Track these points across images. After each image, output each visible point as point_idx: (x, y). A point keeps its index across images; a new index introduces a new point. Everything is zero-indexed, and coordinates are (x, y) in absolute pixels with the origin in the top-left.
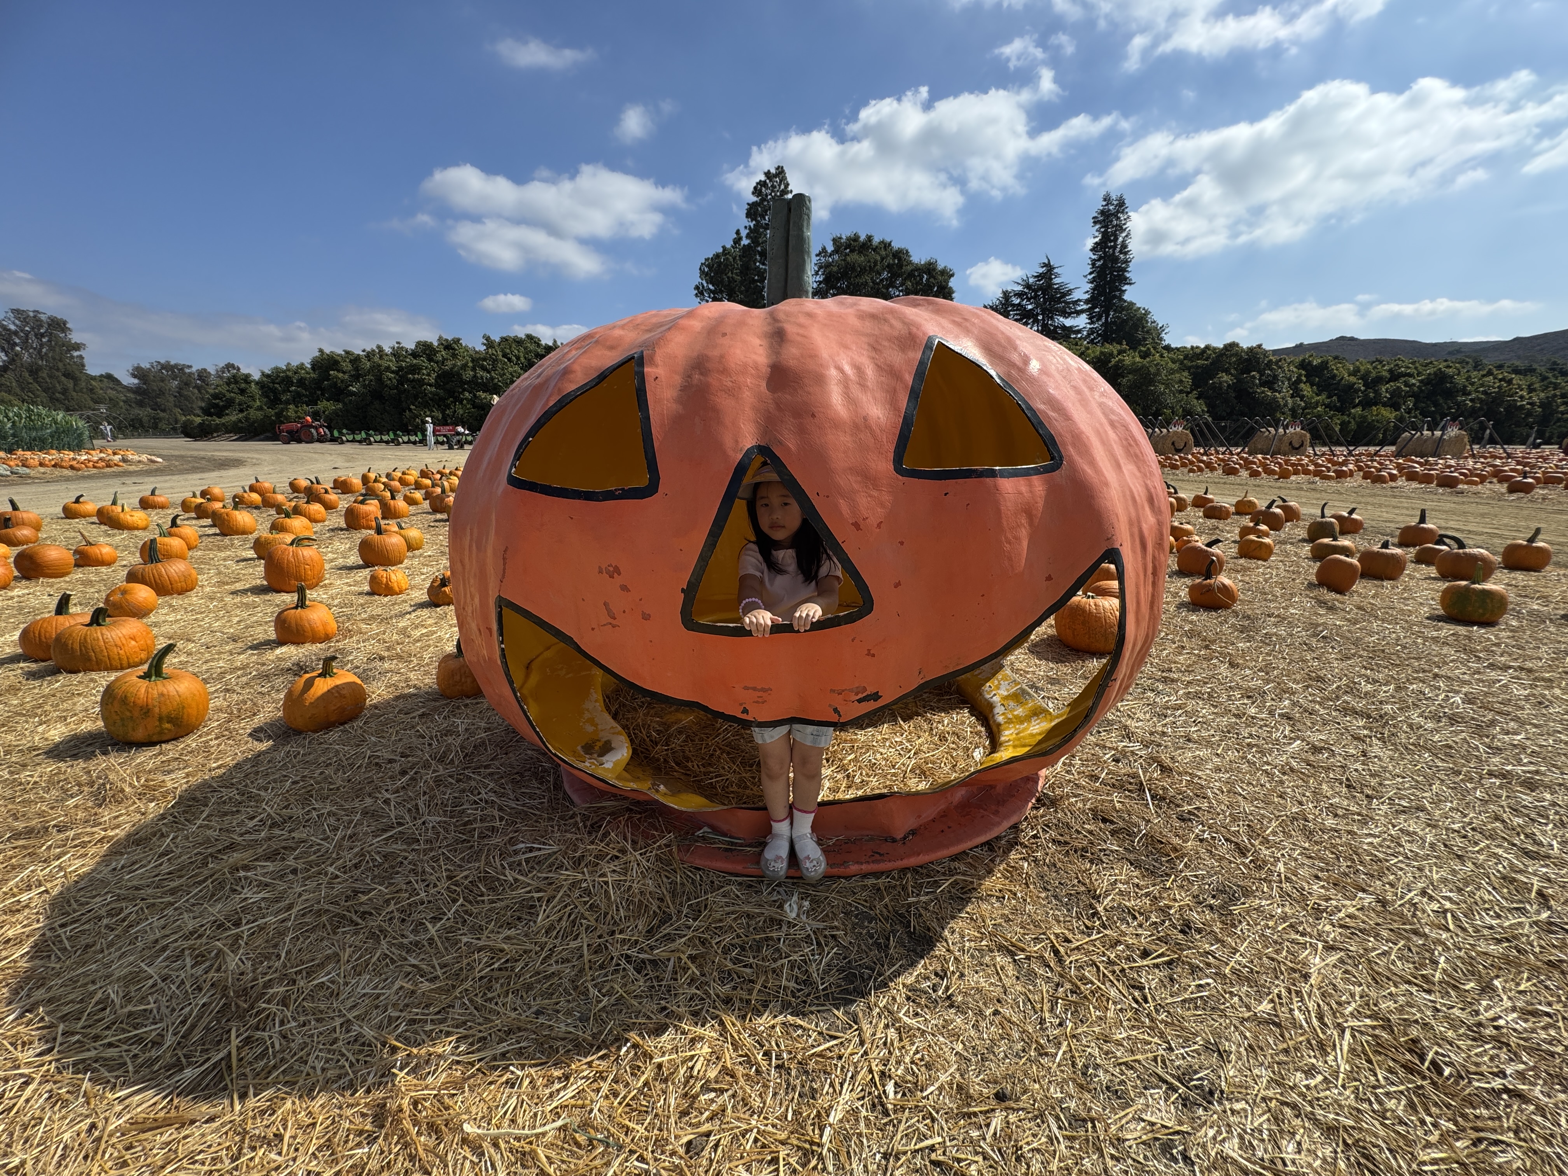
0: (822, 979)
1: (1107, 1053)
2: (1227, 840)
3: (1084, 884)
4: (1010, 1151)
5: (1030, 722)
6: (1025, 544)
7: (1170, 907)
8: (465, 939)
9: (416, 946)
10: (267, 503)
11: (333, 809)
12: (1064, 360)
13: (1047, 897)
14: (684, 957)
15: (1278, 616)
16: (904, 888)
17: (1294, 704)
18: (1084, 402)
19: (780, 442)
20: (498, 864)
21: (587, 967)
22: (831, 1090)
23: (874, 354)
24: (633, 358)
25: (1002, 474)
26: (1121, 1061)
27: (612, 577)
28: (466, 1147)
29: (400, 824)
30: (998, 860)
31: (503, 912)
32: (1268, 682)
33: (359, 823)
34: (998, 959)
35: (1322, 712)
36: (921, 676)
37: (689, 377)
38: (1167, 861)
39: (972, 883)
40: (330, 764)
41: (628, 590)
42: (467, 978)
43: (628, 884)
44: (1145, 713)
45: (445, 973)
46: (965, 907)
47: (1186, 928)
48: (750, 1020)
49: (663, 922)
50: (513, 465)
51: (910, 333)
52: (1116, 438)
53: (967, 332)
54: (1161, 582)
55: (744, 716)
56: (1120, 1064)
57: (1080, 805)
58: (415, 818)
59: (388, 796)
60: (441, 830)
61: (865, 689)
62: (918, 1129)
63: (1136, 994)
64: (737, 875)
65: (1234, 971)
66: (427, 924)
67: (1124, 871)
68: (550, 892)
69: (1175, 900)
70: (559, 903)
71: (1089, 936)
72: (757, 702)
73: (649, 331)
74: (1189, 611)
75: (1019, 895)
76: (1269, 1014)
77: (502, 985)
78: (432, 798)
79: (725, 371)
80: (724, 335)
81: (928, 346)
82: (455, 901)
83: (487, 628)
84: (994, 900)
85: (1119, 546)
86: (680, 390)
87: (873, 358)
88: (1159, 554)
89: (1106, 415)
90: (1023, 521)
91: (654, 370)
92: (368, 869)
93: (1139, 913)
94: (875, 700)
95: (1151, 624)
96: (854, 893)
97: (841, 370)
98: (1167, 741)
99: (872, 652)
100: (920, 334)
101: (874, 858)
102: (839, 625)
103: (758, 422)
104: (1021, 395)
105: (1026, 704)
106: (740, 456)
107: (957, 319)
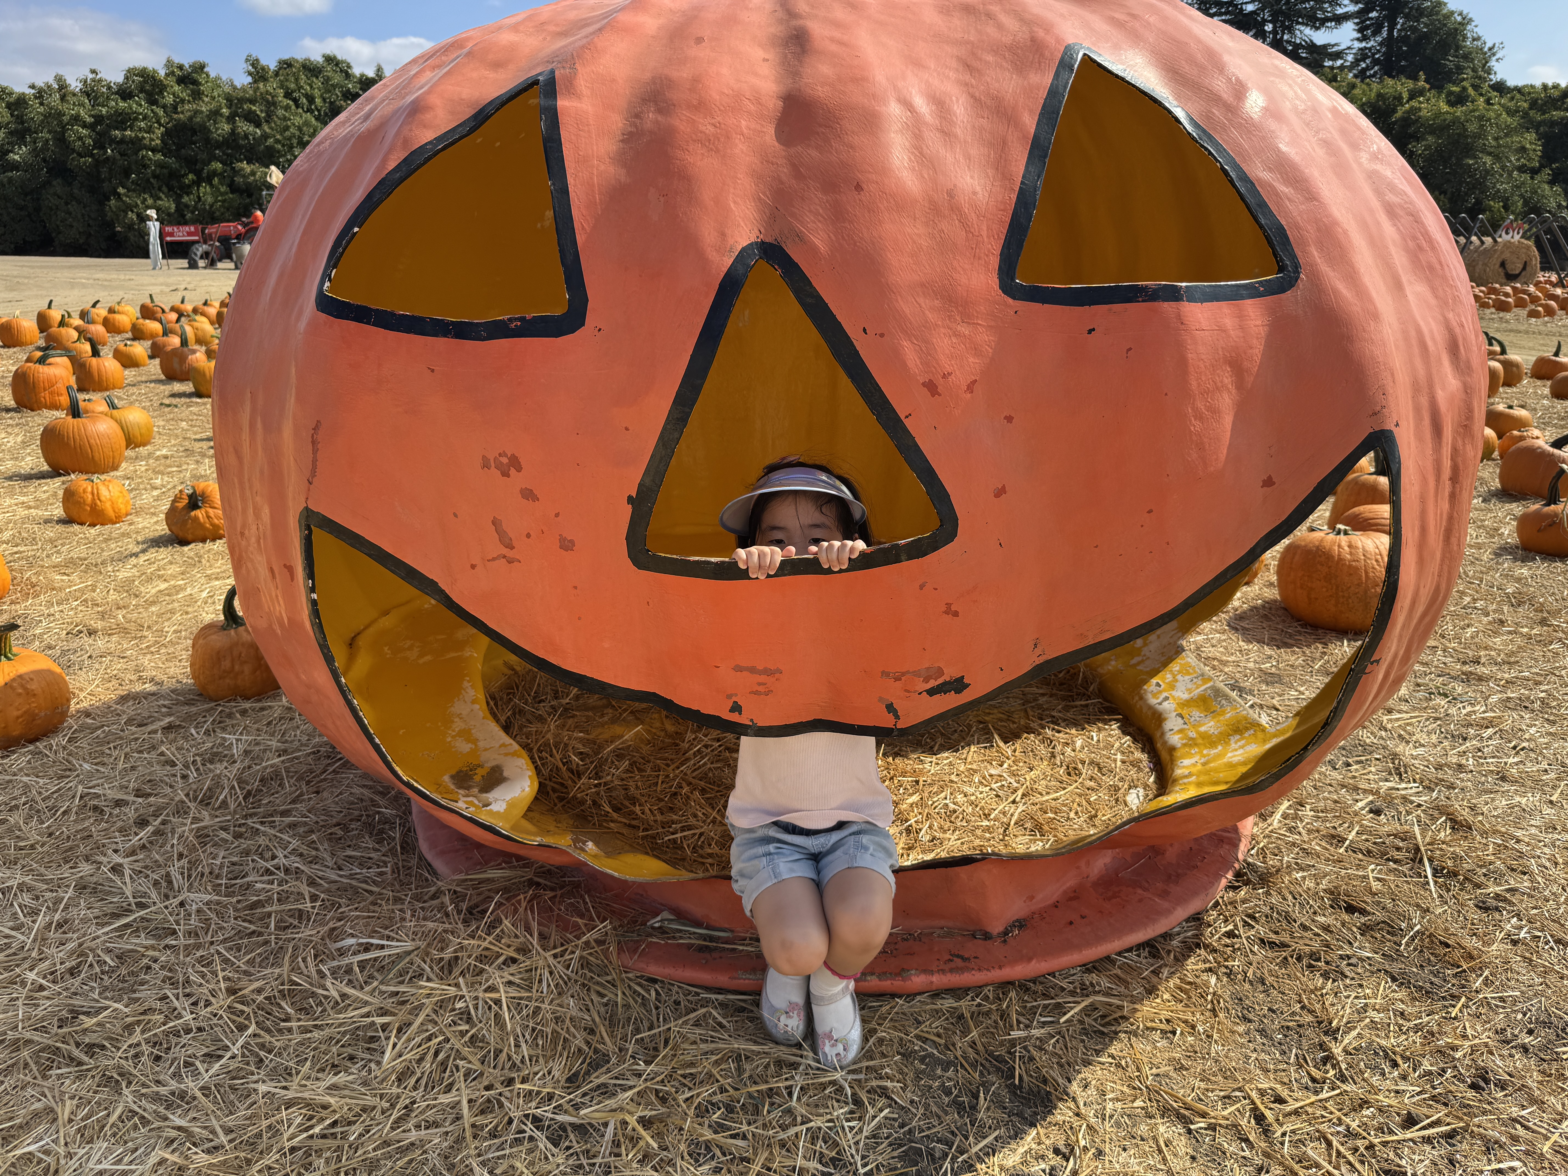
0: (863, 1158)
2: (1558, 941)
3: (1311, 1012)
5: (1227, 743)
6: (1228, 420)
7: (1455, 1048)
8: (262, 1088)
9: (182, 1098)
11: (27, 879)
12: (1307, 92)
13: (1248, 1032)
14: (632, 1121)
16: (1004, 1015)
18: (1341, 169)
19: (800, 238)
20: (313, 970)
21: (468, 1134)
23: (967, 77)
24: (536, 82)
25: (1192, 296)
27: (505, 474)
29: (141, 906)
30: (1165, 972)
31: (323, 1047)
33: (73, 903)
34: (1162, 1129)
36: (1038, 651)
37: (637, 116)
38: (1455, 975)
40: (16, 807)
41: (535, 498)
42: (269, 1148)
43: (534, 1004)
44: (1429, 734)
45: (230, 1141)
46: (1106, 1046)
47: (1481, 1080)
49: (595, 1066)
50: (326, 275)
51: (1033, 40)
52: (1396, 237)
53: (1135, 38)
54: (1465, 495)
55: (734, 717)
57: (1310, 884)
58: (167, 897)
59: (120, 860)
60: (213, 916)
61: (944, 674)
64: (719, 991)
66: (198, 1063)
67: (1381, 991)
68: (403, 1014)
69: (1465, 1037)
71: (1316, 1093)
72: (757, 693)
73: (564, 34)
74: (1515, 560)
75: (1200, 1028)
77: (327, 1161)
78: (193, 864)
79: (701, 106)
80: (699, 40)
81: (1065, 62)
82: (242, 1028)
83: (285, 565)
84: (1157, 1036)
85: (1393, 428)
86: (622, 141)
87: (966, 84)
88: (1464, 445)
89: (1378, 193)
90: (1226, 381)
91: (575, 104)
92: (95, 978)
93: (1402, 1057)
94: (958, 691)
95: (1445, 568)
96: (919, 1023)
97: (909, 106)
98: (1465, 780)
99: (953, 608)
100: (1050, 41)
101: (952, 965)
102: (898, 561)
103: (760, 199)
104: (1228, 154)
105: (1223, 713)
106: (728, 261)
107: (1117, 15)
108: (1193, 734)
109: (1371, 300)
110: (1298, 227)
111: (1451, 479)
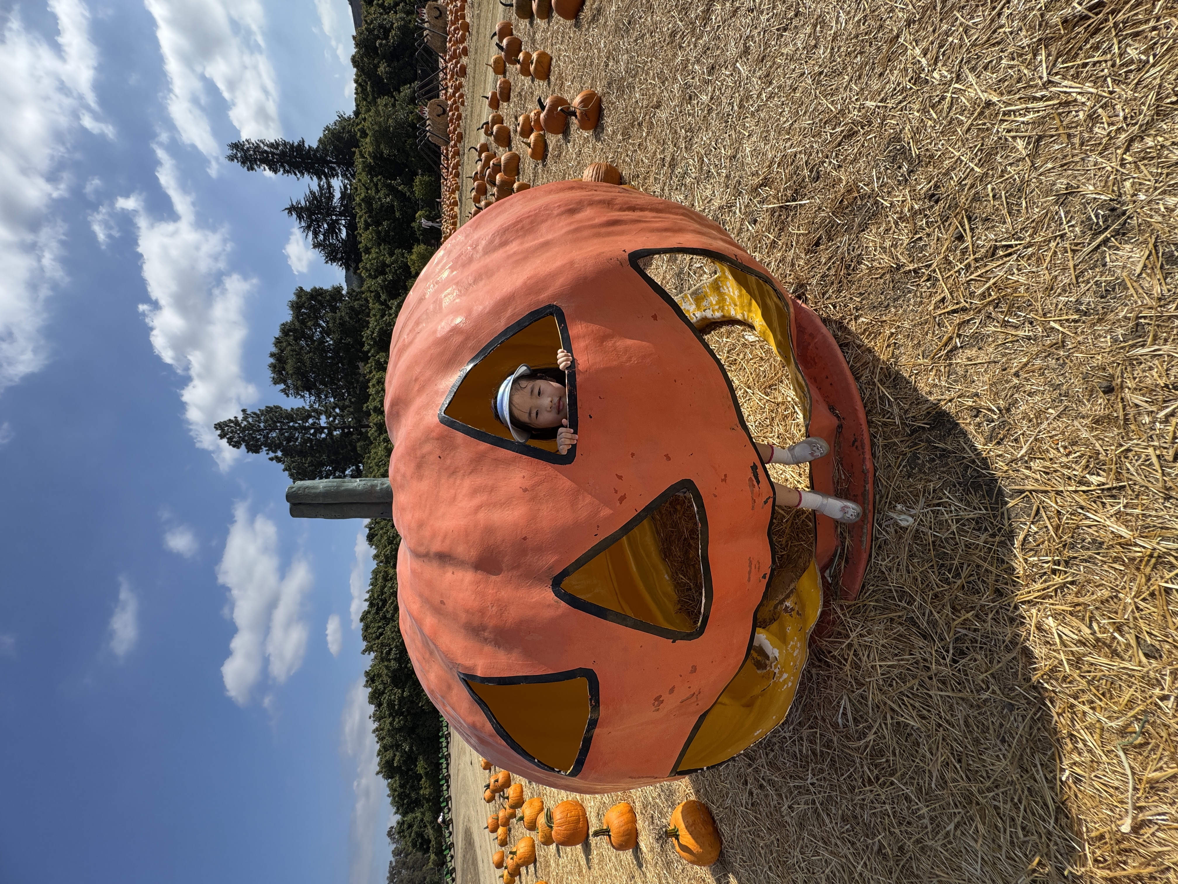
0: (975, 509)
1: (1064, 291)
2: (839, 144)
3: (884, 274)
4: (1166, 393)
5: (724, 293)
7: (912, 208)
10: (506, 823)
13: (895, 307)
15: (608, 58)
16: (885, 424)
17: (698, 61)
19: (551, 568)
22: (1095, 528)
23: (460, 474)
24: (464, 679)
26: (1074, 281)
27: (662, 702)
28: (1142, 832)
30: (858, 342)
32: (675, 79)
34: (959, 361)
35: (706, 38)
36: (736, 428)
37: (486, 640)
38: (862, 200)
39: (881, 368)
41: (674, 687)
43: (880, 648)
44: (706, 189)
46: (903, 377)
47: (933, 197)
48: (1018, 578)
49: (915, 624)
50: (558, 773)
51: (438, 439)
52: (518, 242)
55: (768, 576)
56: (1078, 283)
57: (802, 263)
61: (750, 479)
62: (1139, 466)
63: (1001, 253)
64: (870, 556)
65: (980, 164)
67: (870, 237)
69: (904, 202)
71: (937, 280)
72: (758, 568)
74: (602, 132)
75: (893, 331)
76: (1029, 143)
79: (482, 612)
80: (442, 603)
81: (450, 424)
82: (892, 783)
84: (897, 352)
85: (627, 254)
86: (499, 648)
87: (464, 475)
88: (617, 204)
89: (495, 249)
90: (610, 345)
91: (480, 668)
93: (915, 234)
94: (757, 468)
95: (674, 210)
96: (890, 466)
97: (478, 509)
98: (735, 175)
99: (723, 477)
100: (437, 430)
101: (859, 448)
103: (530, 586)
104: (492, 340)
105: (707, 293)
106: (563, 603)
107: (416, 388)
108: (717, 307)
109: (564, 266)
110: (530, 305)
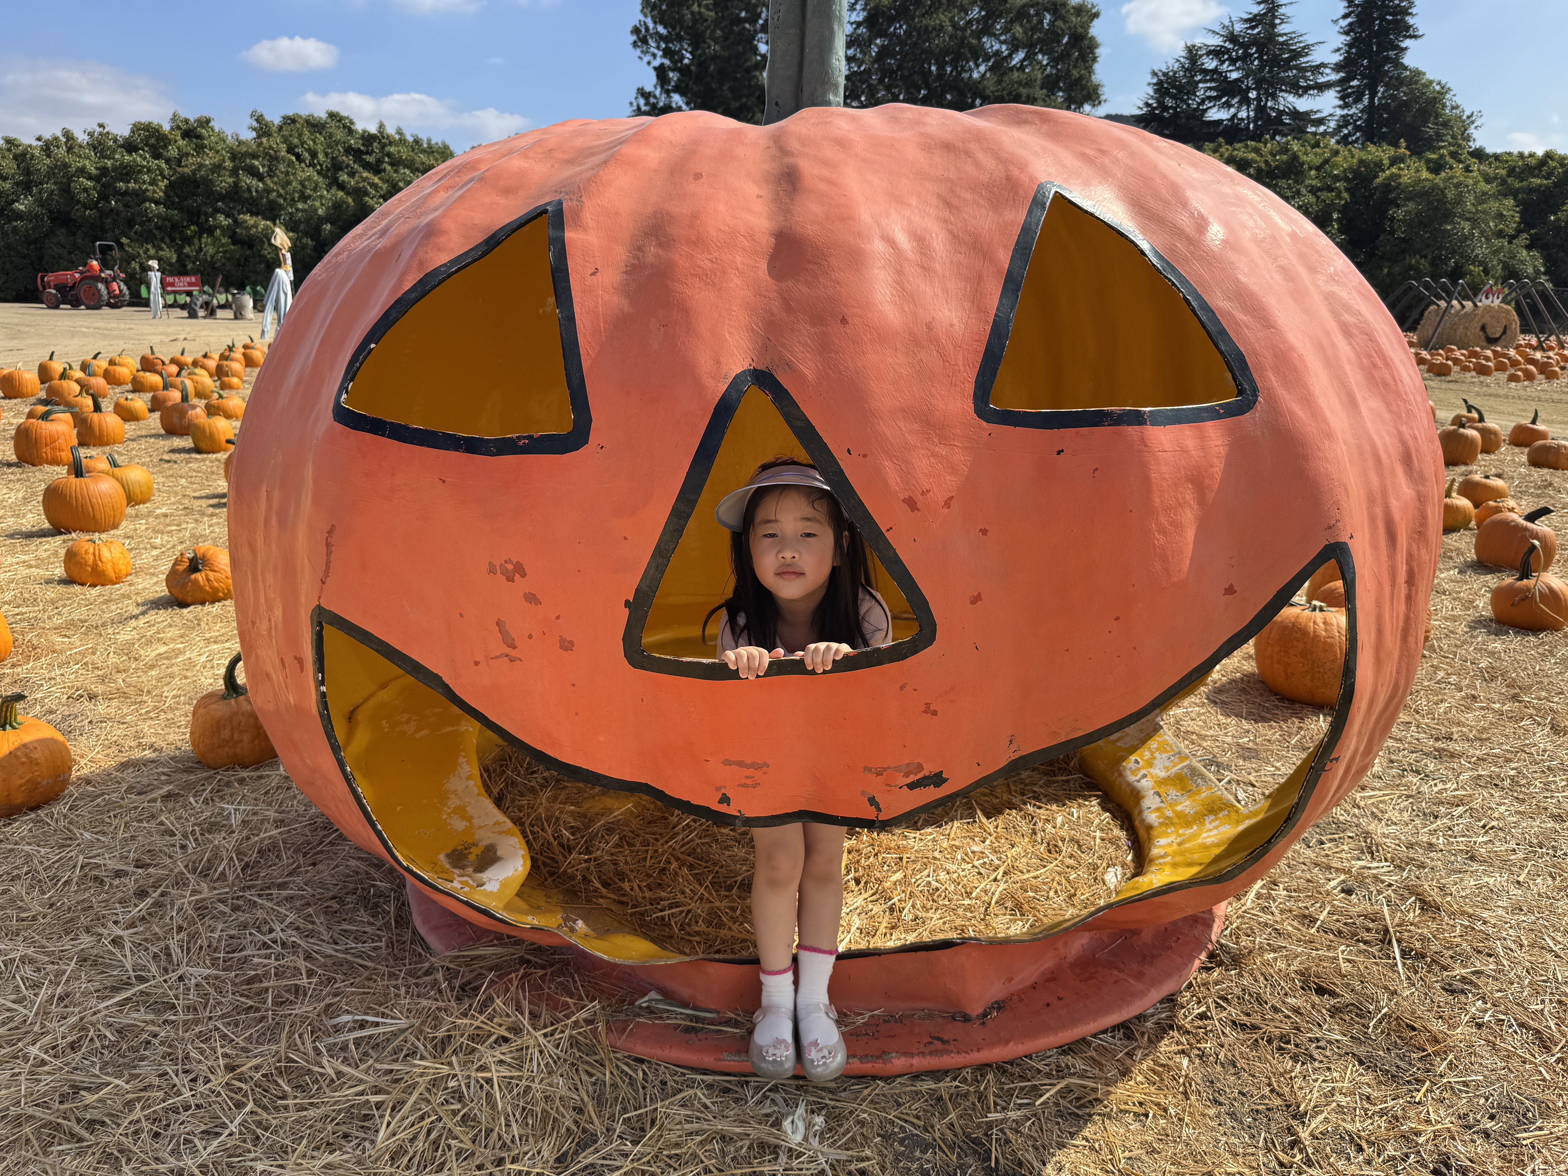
2: (1522, 1025)
3: (1280, 1095)
5: (1202, 823)
6: (1190, 533)
7: (1418, 1134)
11: (30, 951)
13: (1218, 1116)
16: (982, 1097)
18: (1298, 295)
19: (789, 365)
20: (309, 1046)
23: (946, 214)
24: (545, 212)
25: (1157, 420)
27: (510, 579)
29: (141, 979)
30: (1139, 1054)
31: (319, 1125)
33: (74, 977)
36: (1013, 748)
37: (639, 249)
38: (1421, 1059)
40: (18, 877)
41: (538, 602)
43: (524, 1083)
44: (1401, 811)
46: (1081, 1128)
47: (1443, 1166)
49: (582, 1146)
50: (343, 388)
51: (1008, 178)
52: (1352, 355)
53: (1105, 174)
54: (1421, 597)
55: (723, 808)
57: (1281, 965)
58: (166, 970)
59: (120, 932)
60: (212, 991)
61: (920, 769)
64: (705, 1072)
66: (196, 1141)
67: (1348, 1075)
68: (396, 1095)
69: (1428, 1122)
70: (415, 1109)
72: (744, 786)
73: (571, 162)
74: (1489, 633)
75: (1172, 1111)
78: (193, 937)
79: (699, 243)
80: (698, 176)
81: (1037, 202)
83: (295, 657)
84: (1130, 1118)
85: (1347, 540)
86: (626, 272)
87: (946, 221)
88: (1419, 549)
90: (1188, 497)
91: (581, 236)
92: (94, 1052)
93: (1367, 1141)
94: (937, 785)
96: (899, 1105)
97: (891, 242)
98: (1435, 860)
99: (932, 708)
100: (1025, 179)
101: (932, 1047)
102: (880, 663)
103: (753, 329)
104: (1190, 285)
105: (1198, 793)
106: (723, 387)
107: (1088, 151)
108: (1169, 813)
109: (1325, 421)
110: (1255, 354)
111: (1406, 582)
